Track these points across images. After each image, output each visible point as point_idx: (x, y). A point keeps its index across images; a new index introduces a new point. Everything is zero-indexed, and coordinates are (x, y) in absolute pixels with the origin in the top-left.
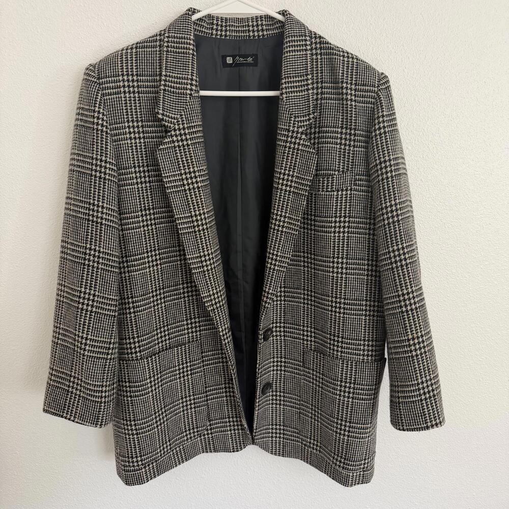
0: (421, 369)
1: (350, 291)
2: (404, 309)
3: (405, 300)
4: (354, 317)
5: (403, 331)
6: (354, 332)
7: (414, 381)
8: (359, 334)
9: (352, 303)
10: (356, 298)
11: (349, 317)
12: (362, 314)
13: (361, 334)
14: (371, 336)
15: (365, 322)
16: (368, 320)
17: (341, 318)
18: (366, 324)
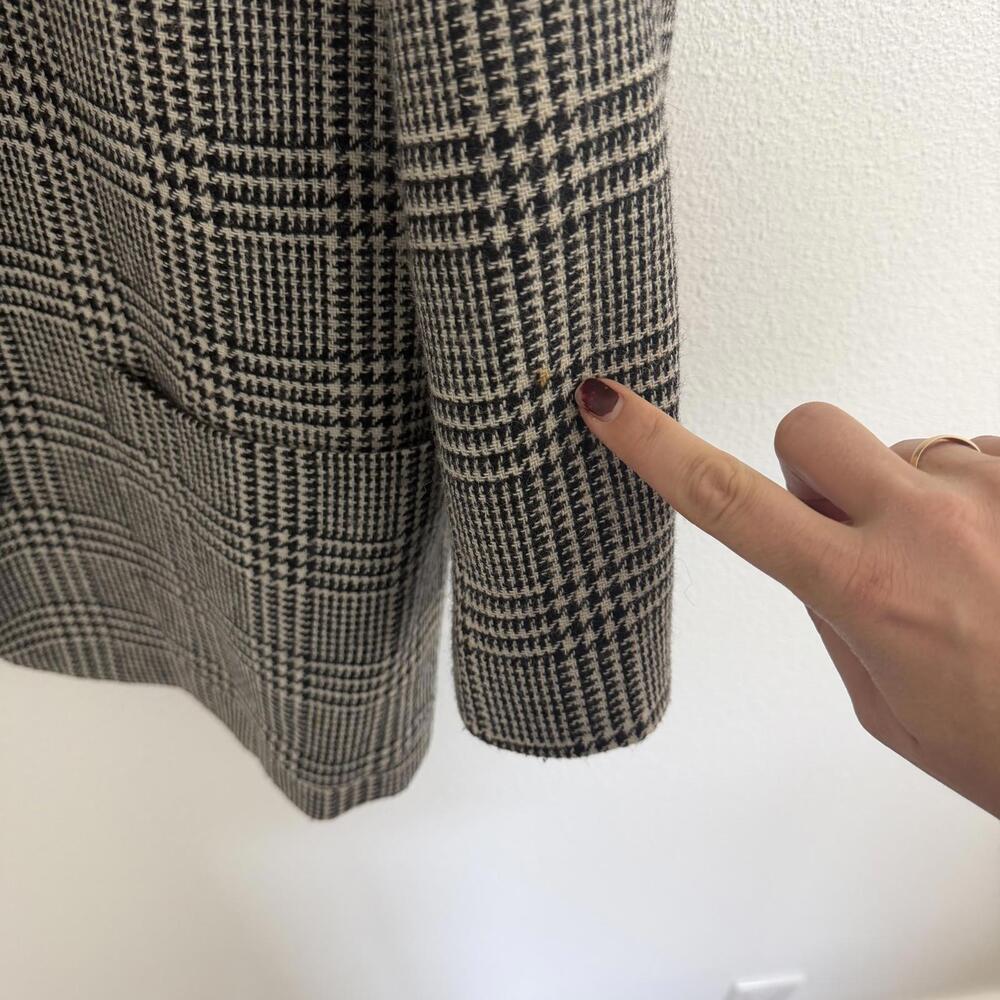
0: (565, 531)
1: (238, 83)
2: (501, 234)
3: (508, 177)
4: (279, 238)
5: (487, 356)
6: (284, 319)
7: (531, 584)
8: (314, 327)
9: (256, 160)
10: (274, 126)
11: (248, 241)
12: (323, 221)
13: (326, 328)
14: (379, 335)
15: (339, 266)
16: (361, 253)
17: (211, 246)
18: (347, 278)
